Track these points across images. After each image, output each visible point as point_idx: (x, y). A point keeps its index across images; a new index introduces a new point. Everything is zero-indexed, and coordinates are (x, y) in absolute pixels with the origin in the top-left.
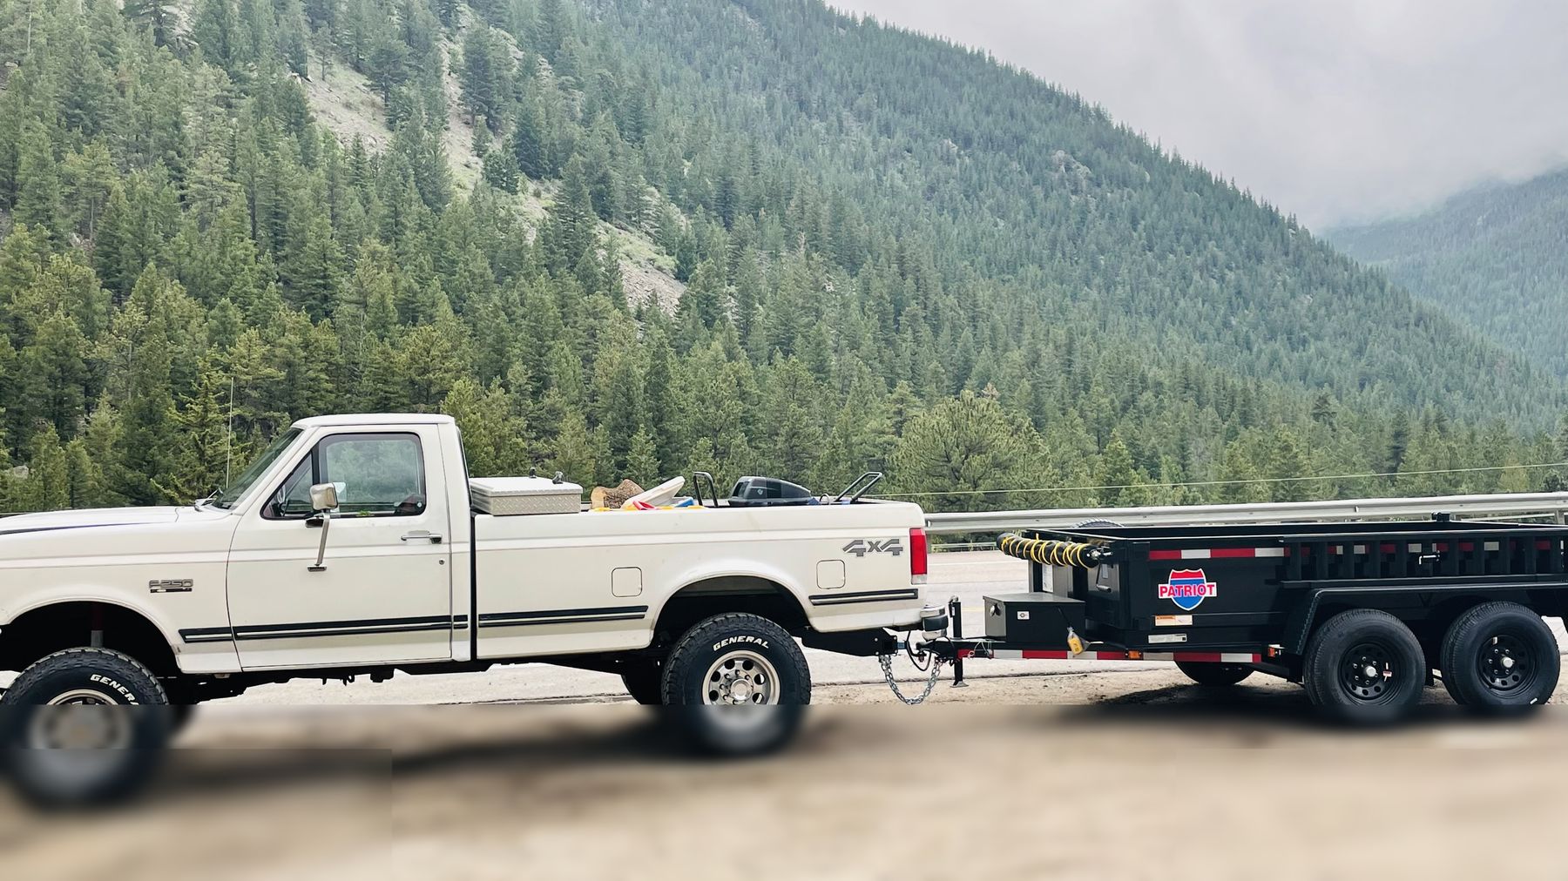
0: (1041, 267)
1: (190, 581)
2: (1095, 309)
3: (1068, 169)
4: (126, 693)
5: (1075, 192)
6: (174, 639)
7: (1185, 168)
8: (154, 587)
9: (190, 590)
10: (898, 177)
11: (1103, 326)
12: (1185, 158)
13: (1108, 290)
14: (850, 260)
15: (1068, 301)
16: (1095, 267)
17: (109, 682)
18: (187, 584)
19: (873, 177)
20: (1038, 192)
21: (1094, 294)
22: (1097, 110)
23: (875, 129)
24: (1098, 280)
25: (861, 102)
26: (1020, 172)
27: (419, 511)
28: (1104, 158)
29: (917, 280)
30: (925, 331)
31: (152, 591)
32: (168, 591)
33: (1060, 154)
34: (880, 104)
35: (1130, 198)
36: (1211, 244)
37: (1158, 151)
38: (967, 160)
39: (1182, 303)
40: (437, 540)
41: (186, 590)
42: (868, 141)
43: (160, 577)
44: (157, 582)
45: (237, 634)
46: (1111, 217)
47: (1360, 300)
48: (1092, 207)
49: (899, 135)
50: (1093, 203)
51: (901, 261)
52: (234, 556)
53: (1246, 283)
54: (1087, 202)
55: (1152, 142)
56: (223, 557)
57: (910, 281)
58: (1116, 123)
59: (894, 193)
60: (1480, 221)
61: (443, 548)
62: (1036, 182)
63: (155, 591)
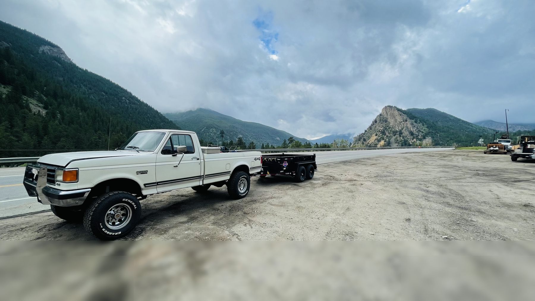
0: (120, 115)
1: (147, 171)
2: (130, 122)
3: (125, 100)
4: (132, 203)
5: (126, 104)
6: (142, 186)
7: (144, 103)
8: (138, 173)
9: (147, 173)
10: (93, 97)
11: (131, 125)
12: (144, 102)
13: (132, 119)
14: (84, 109)
15: (125, 120)
16: (130, 116)
17: (128, 200)
18: (146, 172)
19: (87, 96)
20: (120, 103)
21: (130, 120)
22: (130, 92)
23: (88, 89)
24: (130, 118)
25: (85, 83)
26: (117, 100)
27: (193, 153)
28: (131, 100)
29: (98, 115)
30: (101, 123)
31: (137, 174)
32: (141, 174)
33: (124, 98)
34: (89, 84)
35: (135, 106)
36: (148, 115)
37: (140, 100)
38: (107, 96)
39: (144, 122)
40: (198, 159)
41: (146, 173)
42: (86, 90)
43: (139, 170)
44: (138, 172)
45: (158, 184)
46: (132, 109)
47: (169, 124)
48: (129, 107)
49: (93, 90)
50: (129, 106)
51: (95, 111)
52: (157, 164)
53: (153, 120)
54: (128, 106)
55: (139, 98)
56: (155, 164)
57: (97, 114)
58: (133, 95)
59: (92, 99)
60: (184, 116)
61: (199, 161)
62: (120, 102)
63: (138, 174)
